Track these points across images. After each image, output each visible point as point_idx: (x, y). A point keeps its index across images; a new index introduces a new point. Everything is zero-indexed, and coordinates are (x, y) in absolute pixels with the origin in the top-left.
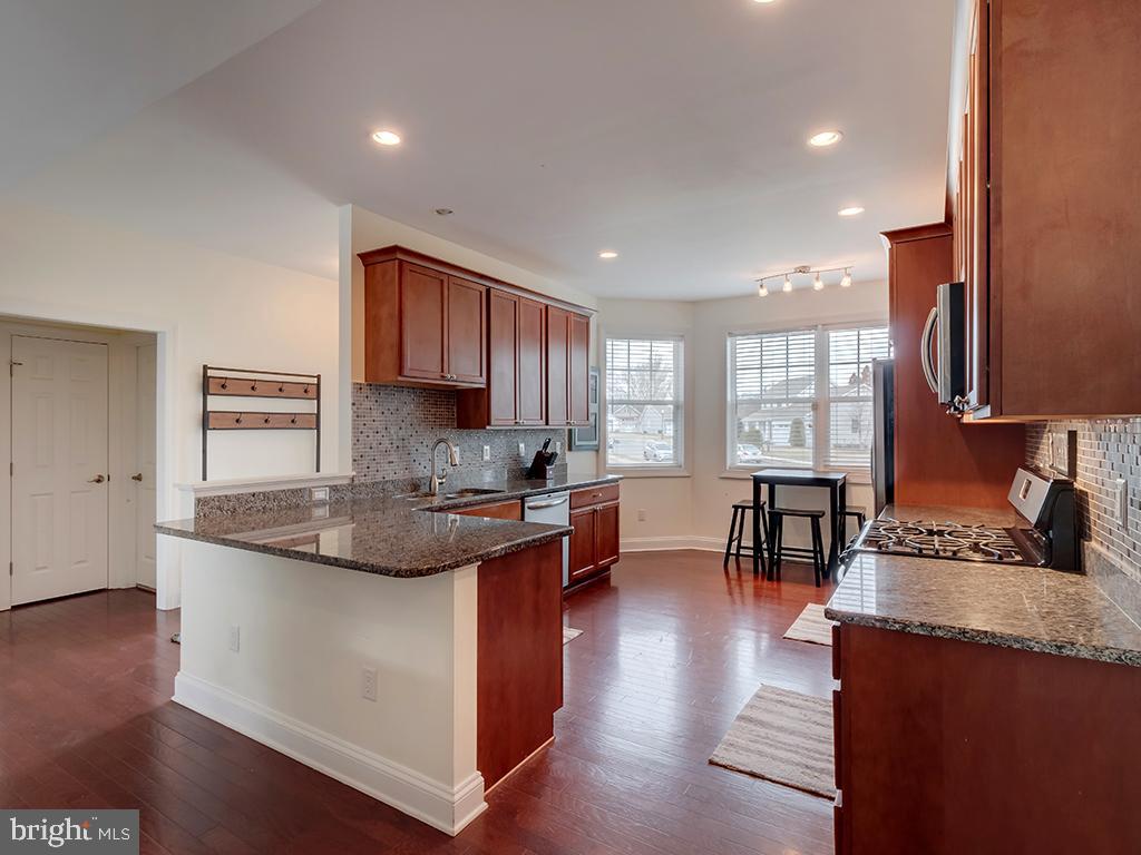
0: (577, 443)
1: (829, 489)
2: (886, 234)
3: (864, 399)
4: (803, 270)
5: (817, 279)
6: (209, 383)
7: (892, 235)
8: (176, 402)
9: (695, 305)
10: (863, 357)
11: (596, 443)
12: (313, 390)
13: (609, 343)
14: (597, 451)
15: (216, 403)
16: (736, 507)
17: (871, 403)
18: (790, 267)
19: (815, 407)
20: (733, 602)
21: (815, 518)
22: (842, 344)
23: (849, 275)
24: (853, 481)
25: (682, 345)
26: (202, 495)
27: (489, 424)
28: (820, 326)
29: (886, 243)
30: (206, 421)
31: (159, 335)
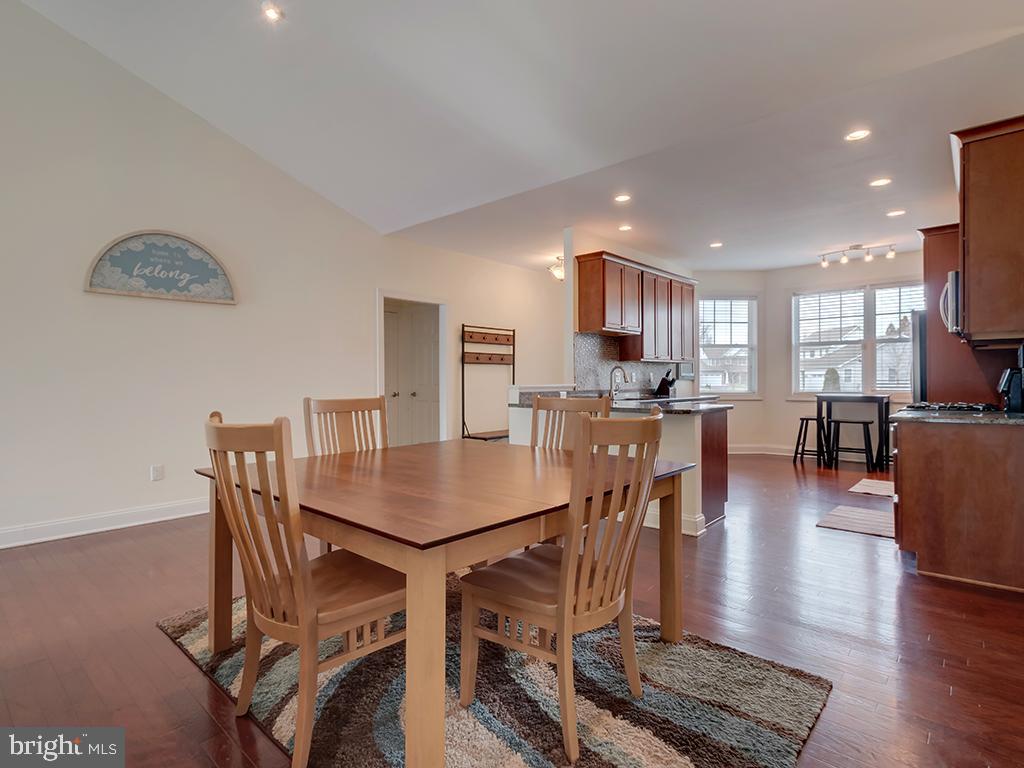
0: (683, 374)
1: (877, 405)
2: (921, 230)
3: (906, 340)
4: (857, 247)
5: (868, 254)
6: (465, 336)
7: (926, 231)
8: (449, 347)
9: (766, 273)
10: (903, 309)
11: (692, 375)
12: (511, 339)
13: (701, 303)
14: (693, 381)
15: (470, 348)
16: (802, 420)
17: (911, 343)
18: (847, 246)
19: (864, 347)
20: (800, 486)
21: (866, 425)
22: (885, 299)
23: (893, 250)
24: (896, 401)
25: (755, 303)
26: (523, 391)
27: (642, 357)
28: (868, 287)
29: (922, 236)
30: (464, 359)
31: (441, 307)
